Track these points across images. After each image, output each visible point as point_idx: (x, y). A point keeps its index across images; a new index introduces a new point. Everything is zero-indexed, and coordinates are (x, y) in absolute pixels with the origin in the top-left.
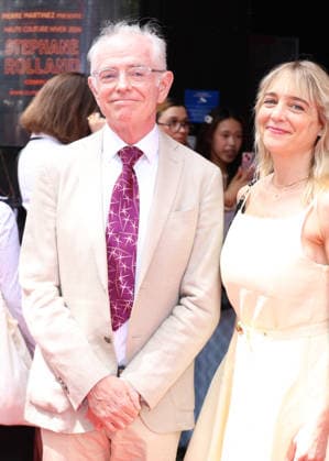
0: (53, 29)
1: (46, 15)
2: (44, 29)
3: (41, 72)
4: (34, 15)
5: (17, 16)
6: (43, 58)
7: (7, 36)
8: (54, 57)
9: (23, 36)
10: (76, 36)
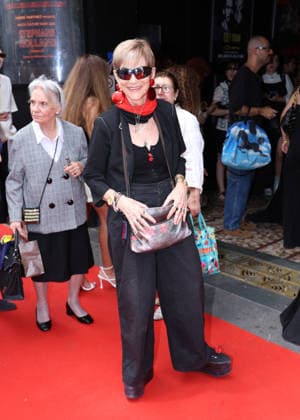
0: (42, 24)
1: (37, 17)
2: (37, 24)
3: (38, 46)
5: (23, 18)
6: (38, 39)
7: (19, 29)
8: (43, 38)
9: (26, 28)
10: (53, 27)
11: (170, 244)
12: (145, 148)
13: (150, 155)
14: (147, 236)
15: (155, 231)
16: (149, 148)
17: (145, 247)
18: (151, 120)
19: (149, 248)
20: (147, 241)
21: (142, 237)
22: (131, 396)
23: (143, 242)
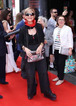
6: (34, 6)
7: (29, 3)
11: (38, 61)
12: (32, 35)
13: (33, 37)
14: (31, 58)
15: (33, 57)
17: (31, 61)
18: (34, 28)
20: (31, 59)
21: (30, 58)
22: (29, 98)
23: (30, 60)
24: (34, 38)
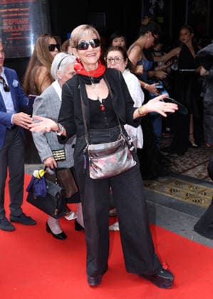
0: (20, 15)
1: (16, 10)
2: (16, 15)
3: (17, 31)
4: (12, 10)
5: (6, 10)
6: (17, 25)
7: (3, 18)
8: (21, 25)
9: (8, 18)
10: (28, 16)
13: (102, 105)
14: (101, 166)
15: (106, 162)
16: (101, 101)
17: (99, 174)
18: (102, 81)
19: (102, 175)
20: (101, 170)
21: (97, 167)
23: (98, 170)
24: (103, 109)
